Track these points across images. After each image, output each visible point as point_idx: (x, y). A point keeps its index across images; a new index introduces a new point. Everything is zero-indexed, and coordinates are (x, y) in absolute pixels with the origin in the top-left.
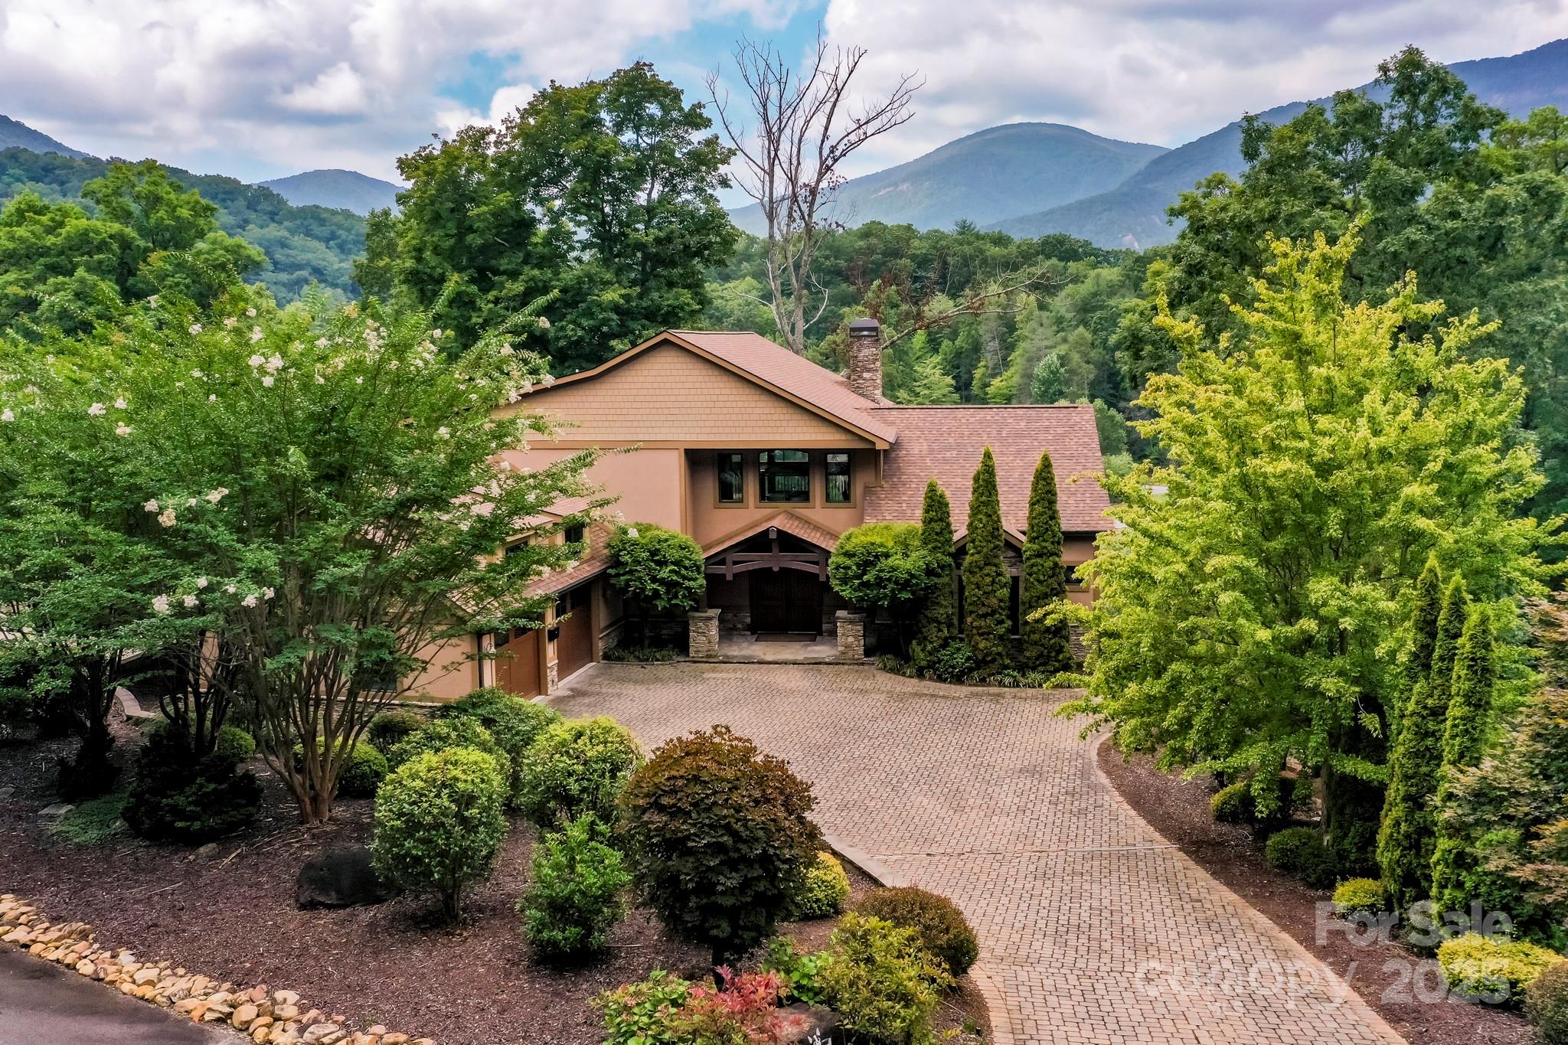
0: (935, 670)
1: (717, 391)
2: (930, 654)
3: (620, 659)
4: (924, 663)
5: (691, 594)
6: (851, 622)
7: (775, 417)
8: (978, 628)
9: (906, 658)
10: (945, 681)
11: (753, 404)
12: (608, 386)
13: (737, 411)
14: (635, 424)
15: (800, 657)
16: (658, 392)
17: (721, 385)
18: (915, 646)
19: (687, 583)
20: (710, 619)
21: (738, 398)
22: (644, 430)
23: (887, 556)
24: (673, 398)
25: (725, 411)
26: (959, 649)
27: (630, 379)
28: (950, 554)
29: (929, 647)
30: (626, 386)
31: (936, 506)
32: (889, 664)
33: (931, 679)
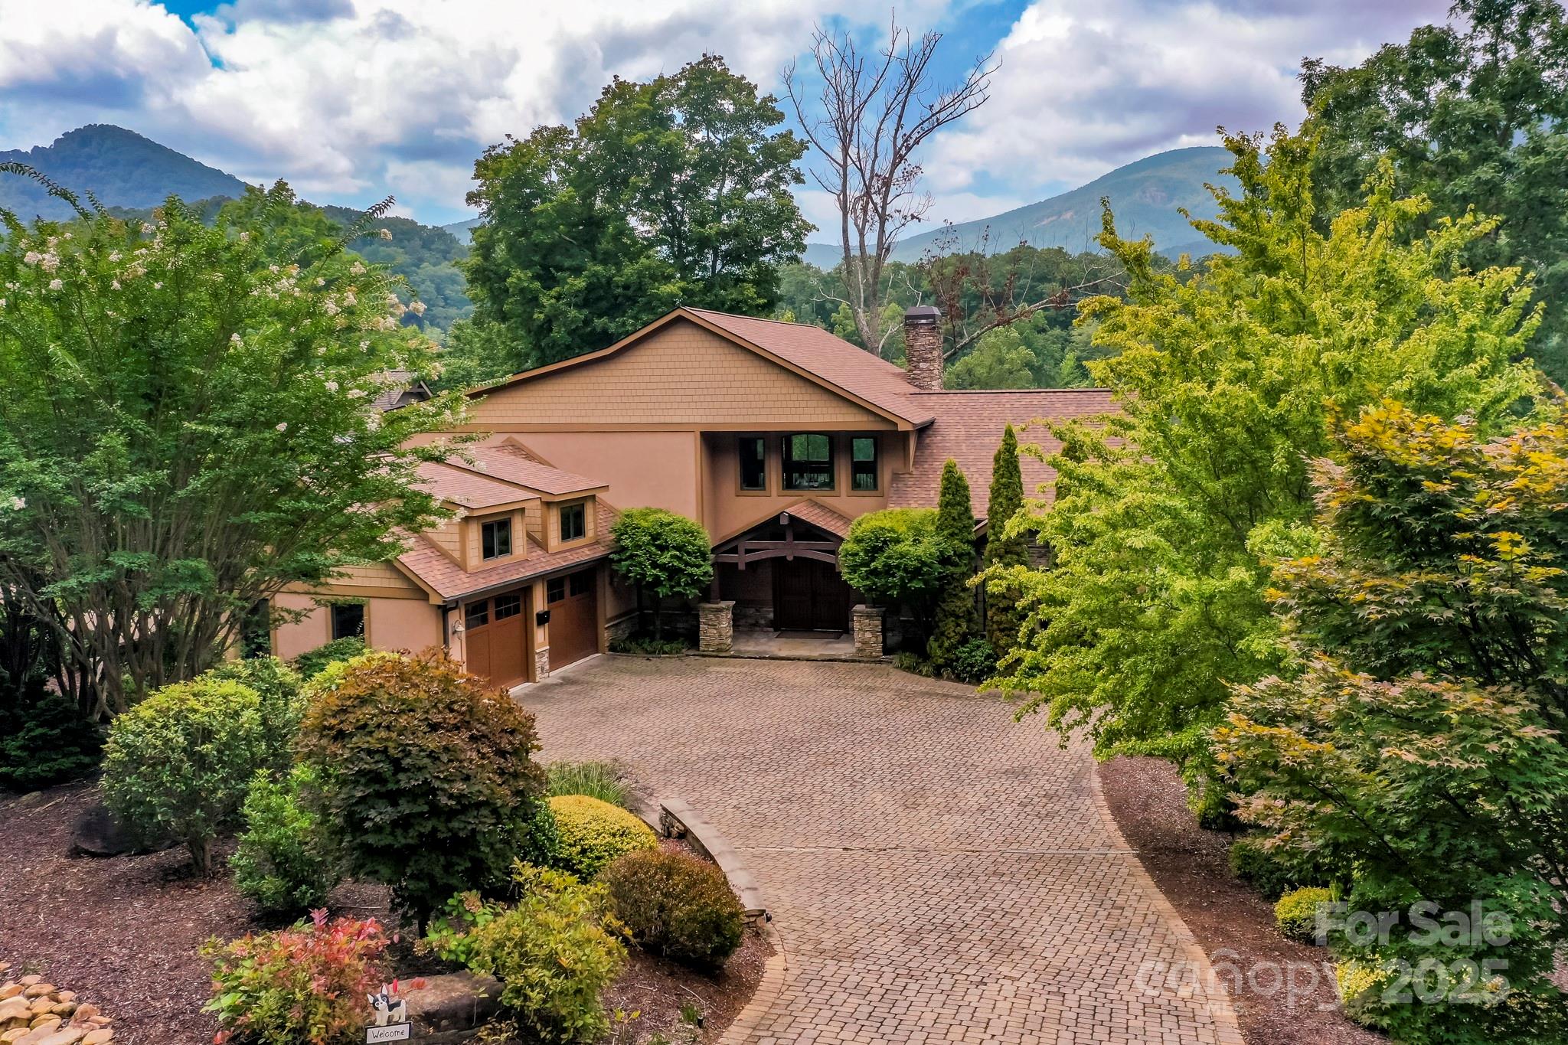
0: (954, 669)
1: (734, 371)
2: (948, 650)
3: (626, 650)
4: (941, 661)
5: (694, 582)
6: (869, 616)
7: (794, 397)
8: (1000, 623)
9: (924, 656)
10: (963, 680)
11: (770, 384)
12: (623, 366)
13: (754, 391)
14: (650, 406)
15: (815, 654)
16: (673, 372)
17: (738, 364)
18: (932, 644)
19: (689, 570)
20: (721, 610)
21: (755, 377)
22: (660, 412)
23: (897, 541)
24: (689, 379)
25: (742, 391)
26: (979, 647)
27: (644, 359)
28: (969, 542)
29: (946, 644)
30: (642, 366)
31: (955, 490)
32: (907, 662)
33: (948, 679)
